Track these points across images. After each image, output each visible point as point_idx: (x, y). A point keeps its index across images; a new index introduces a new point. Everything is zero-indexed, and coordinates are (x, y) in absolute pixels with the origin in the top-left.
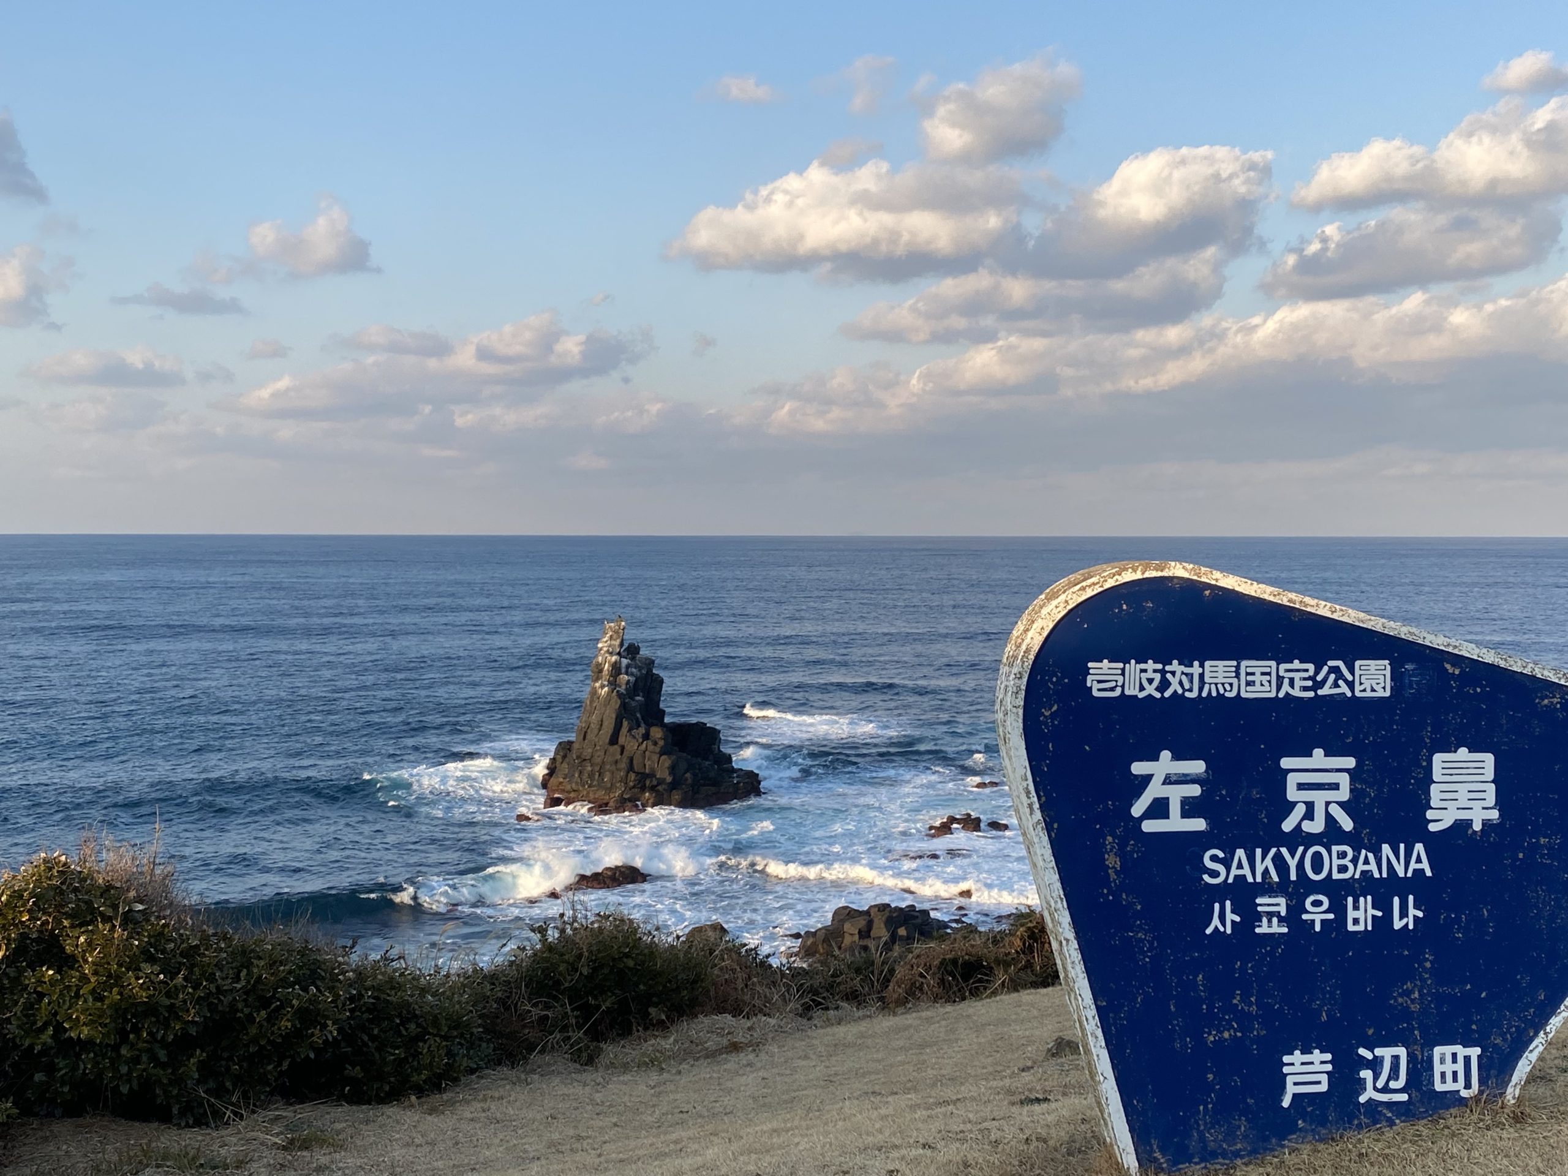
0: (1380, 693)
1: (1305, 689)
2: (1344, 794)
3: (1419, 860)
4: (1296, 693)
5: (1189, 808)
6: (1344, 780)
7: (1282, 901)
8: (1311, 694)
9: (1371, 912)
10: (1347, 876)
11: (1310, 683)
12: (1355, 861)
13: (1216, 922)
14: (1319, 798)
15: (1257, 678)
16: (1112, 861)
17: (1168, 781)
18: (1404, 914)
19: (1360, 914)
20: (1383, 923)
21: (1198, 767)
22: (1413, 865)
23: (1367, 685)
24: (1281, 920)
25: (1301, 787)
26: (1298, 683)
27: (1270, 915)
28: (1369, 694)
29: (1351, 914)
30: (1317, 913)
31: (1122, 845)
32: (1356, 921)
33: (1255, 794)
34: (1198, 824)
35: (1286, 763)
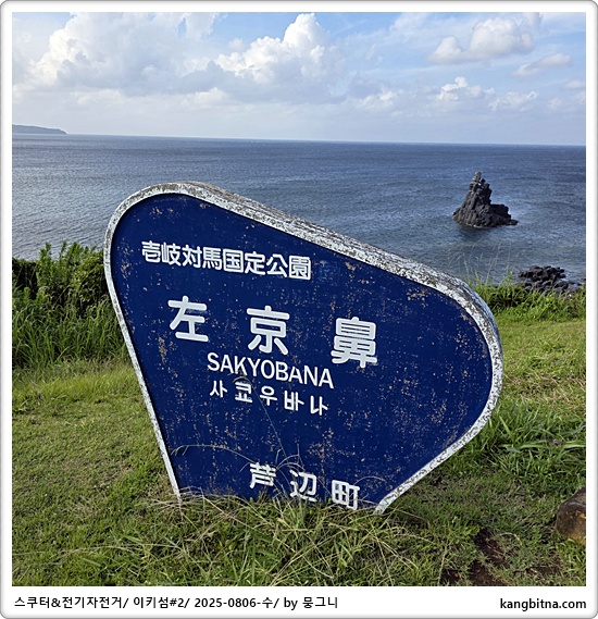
0: (304, 277)
1: (260, 270)
2: (283, 334)
3: (326, 378)
4: (255, 271)
5: (200, 329)
6: (283, 325)
7: (249, 386)
8: (264, 273)
9: (298, 401)
10: (285, 379)
11: (262, 267)
12: (289, 371)
13: (215, 390)
14: (269, 334)
15: (233, 260)
16: (163, 350)
17: (187, 312)
18: (316, 406)
19: (291, 401)
20: (305, 408)
21: (203, 307)
22: (322, 381)
23: (296, 271)
24: (248, 395)
25: (259, 326)
26: (256, 266)
27: (243, 392)
28: (297, 277)
29: (287, 400)
30: (268, 396)
31: (167, 343)
32: (289, 404)
33: (233, 326)
34: (204, 338)
35: (250, 311)
